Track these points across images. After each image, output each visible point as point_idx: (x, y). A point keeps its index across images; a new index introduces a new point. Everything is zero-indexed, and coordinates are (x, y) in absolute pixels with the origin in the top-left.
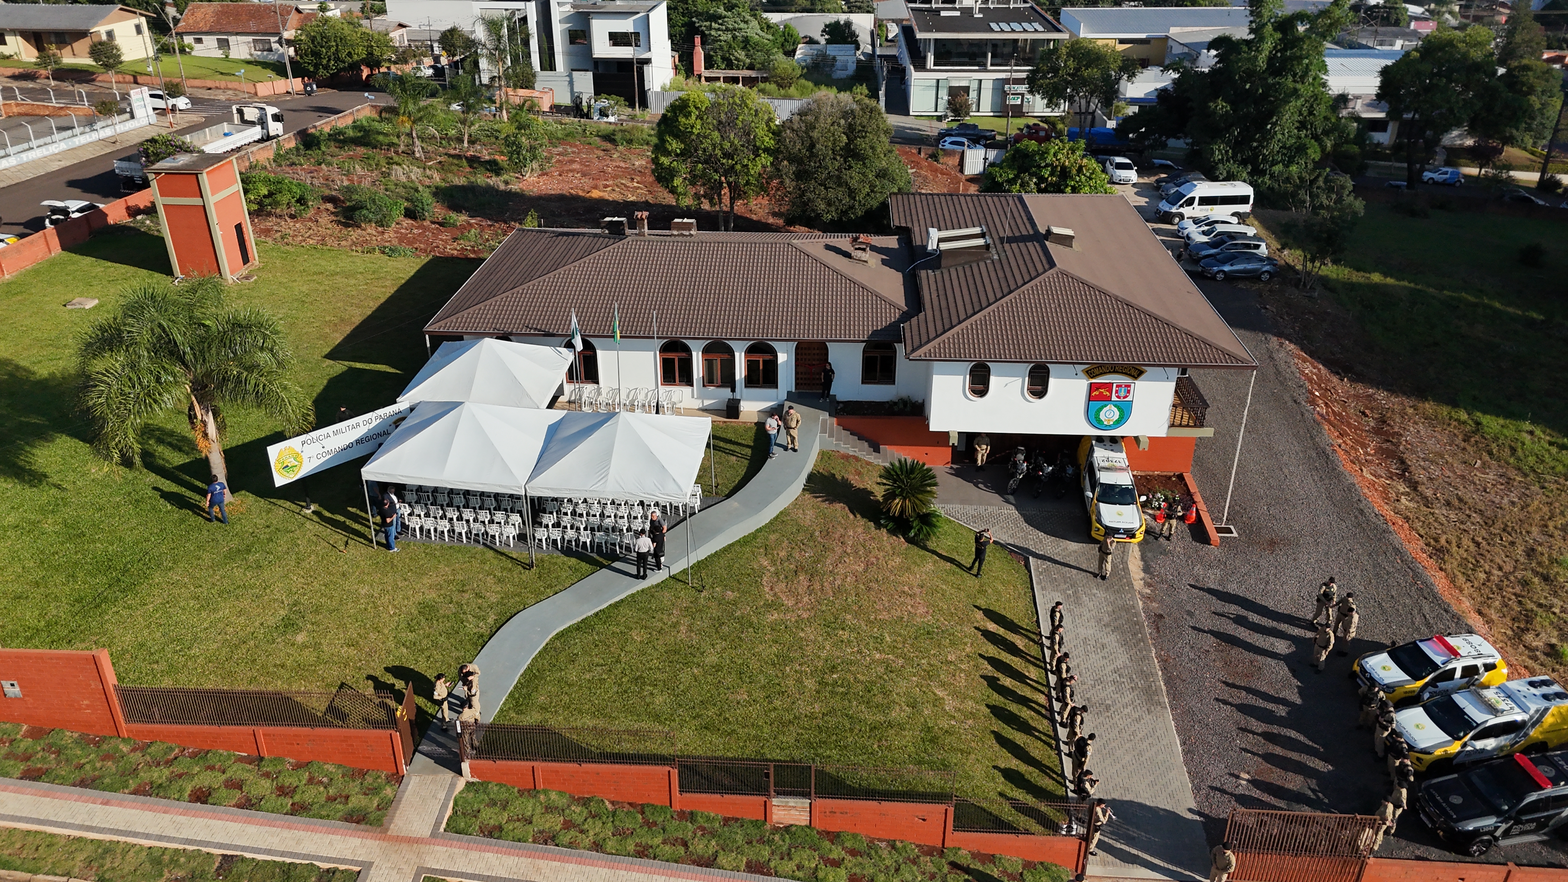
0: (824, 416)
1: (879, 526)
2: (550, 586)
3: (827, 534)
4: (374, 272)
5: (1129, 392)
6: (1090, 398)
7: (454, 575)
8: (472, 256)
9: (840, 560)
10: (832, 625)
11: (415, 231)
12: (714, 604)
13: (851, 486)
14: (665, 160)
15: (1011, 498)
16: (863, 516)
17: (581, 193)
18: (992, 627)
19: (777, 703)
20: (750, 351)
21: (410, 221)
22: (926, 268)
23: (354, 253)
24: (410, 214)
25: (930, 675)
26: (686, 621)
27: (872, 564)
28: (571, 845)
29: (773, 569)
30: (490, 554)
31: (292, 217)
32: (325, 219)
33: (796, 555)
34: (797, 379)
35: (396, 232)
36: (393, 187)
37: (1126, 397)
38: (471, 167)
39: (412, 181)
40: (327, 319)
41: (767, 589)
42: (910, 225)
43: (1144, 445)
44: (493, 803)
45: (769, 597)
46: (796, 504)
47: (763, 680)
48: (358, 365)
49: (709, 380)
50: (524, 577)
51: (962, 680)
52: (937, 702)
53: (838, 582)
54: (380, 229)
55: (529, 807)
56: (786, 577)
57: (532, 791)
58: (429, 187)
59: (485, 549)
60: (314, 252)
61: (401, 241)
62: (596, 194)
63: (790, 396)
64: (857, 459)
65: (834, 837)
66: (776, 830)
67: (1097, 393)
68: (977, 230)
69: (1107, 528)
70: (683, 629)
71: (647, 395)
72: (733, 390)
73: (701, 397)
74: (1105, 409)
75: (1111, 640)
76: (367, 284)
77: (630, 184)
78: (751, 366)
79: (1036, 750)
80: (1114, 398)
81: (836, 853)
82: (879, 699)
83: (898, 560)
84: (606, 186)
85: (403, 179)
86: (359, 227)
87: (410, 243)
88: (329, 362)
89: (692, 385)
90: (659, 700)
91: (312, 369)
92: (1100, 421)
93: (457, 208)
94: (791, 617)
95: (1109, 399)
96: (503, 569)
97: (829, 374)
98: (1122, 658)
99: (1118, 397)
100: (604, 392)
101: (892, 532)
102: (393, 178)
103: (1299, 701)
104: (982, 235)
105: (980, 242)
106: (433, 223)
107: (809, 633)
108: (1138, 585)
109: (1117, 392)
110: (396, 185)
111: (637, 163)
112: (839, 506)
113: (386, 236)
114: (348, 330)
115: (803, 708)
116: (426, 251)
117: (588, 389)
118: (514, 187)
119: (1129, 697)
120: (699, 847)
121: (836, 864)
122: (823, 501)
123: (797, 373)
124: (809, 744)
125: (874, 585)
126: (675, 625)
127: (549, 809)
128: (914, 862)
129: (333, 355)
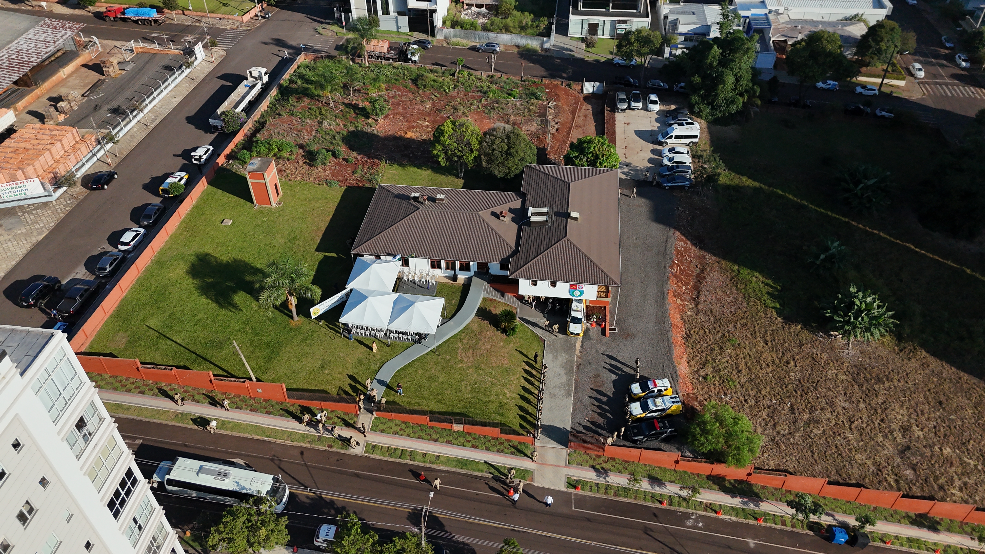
0: (486, 282)
1: (497, 330)
2: (395, 353)
3: (480, 333)
4: (325, 198)
5: (583, 287)
6: (570, 288)
9: (483, 344)
10: (477, 368)
11: (337, 167)
12: (443, 361)
13: (492, 313)
16: (493, 327)
17: (403, 134)
18: (527, 368)
19: (458, 394)
20: (461, 262)
21: (335, 160)
23: (316, 185)
24: (334, 154)
25: (504, 385)
26: (435, 367)
27: (493, 345)
28: (401, 435)
29: (462, 347)
32: (301, 161)
33: (470, 342)
34: (476, 269)
35: (330, 169)
37: (582, 289)
38: (355, 113)
39: (332, 131)
40: (313, 229)
41: (459, 355)
42: (526, 196)
43: (589, 303)
44: (382, 423)
45: (460, 358)
46: (472, 321)
47: (455, 387)
48: (327, 254)
49: (447, 268)
50: (387, 350)
51: (513, 387)
52: (505, 394)
53: (482, 352)
54: (323, 167)
55: (391, 424)
56: (466, 350)
57: (391, 420)
58: (339, 134)
60: (301, 185)
61: (332, 175)
62: (410, 135)
63: (475, 274)
64: (495, 300)
65: (469, 434)
66: (454, 432)
67: (572, 287)
68: (545, 210)
69: (571, 333)
70: (433, 369)
71: (426, 271)
72: (455, 272)
73: (444, 273)
74: (575, 292)
75: (563, 372)
76: (324, 206)
77: (424, 124)
78: (461, 265)
79: (531, 409)
81: (469, 438)
82: (488, 393)
83: (502, 343)
84: (413, 127)
85: (328, 127)
86: (315, 166)
87: (336, 177)
88: (317, 253)
89: (441, 269)
90: (426, 392)
91: (312, 257)
92: (574, 295)
93: (352, 148)
94: (465, 365)
95: (576, 289)
97: (488, 267)
98: (564, 379)
99: (579, 289)
101: (502, 332)
102: (324, 127)
103: (611, 396)
104: (546, 214)
105: (544, 218)
106: (342, 159)
107: (470, 371)
108: (577, 352)
109: (579, 287)
110: (326, 133)
112: (486, 322)
113: (326, 172)
114: (321, 234)
115: (466, 396)
116: (342, 182)
117: (406, 268)
118: (375, 129)
119: (563, 392)
120: (434, 436)
121: (469, 441)
122: (481, 320)
123: (476, 267)
124: (466, 408)
125: (493, 353)
126: (431, 368)
127: (396, 425)
128: (490, 441)
129: (318, 249)
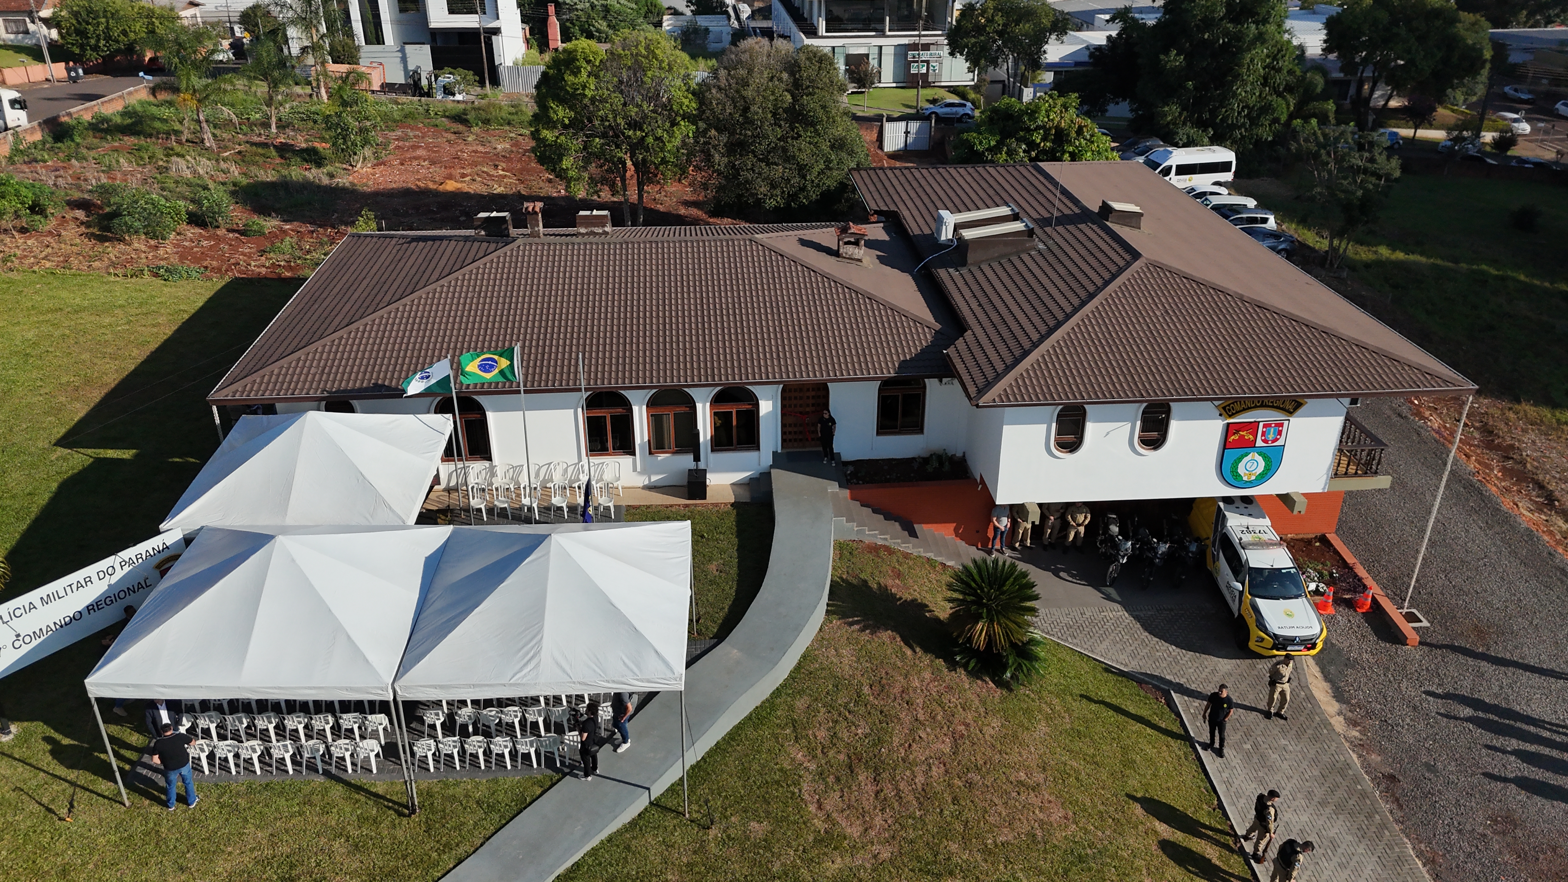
0: (833, 487)
1: (953, 665)
2: (448, 847)
3: (881, 688)
4: (141, 305)
5: (1280, 433)
6: (1226, 445)
7: (274, 845)
8: (288, 274)
9: (912, 737)
11: (205, 243)
12: (733, 852)
13: (894, 597)
14: (548, 135)
15: (1111, 591)
16: (926, 650)
17: (432, 186)
20: (717, 400)
21: (198, 230)
22: (945, 266)
23: (112, 278)
24: (195, 220)
27: (962, 736)
29: (813, 767)
30: (337, 791)
31: (23, 230)
32: (71, 232)
33: (844, 733)
34: (783, 433)
35: (176, 246)
36: (172, 185)
37: (1276, 440)
38: (282, 157)
39: (200, 177)
40: (64, 380)
41: (812, 808)
42: (893, 208)
43: (1301, 506)
45: (819, 824)
46: (821, 637)
48: (111, 454)
49: (657, 444)
50: (399, 833)
53: (920, 779)
54: (152, 242)
56: (838, 779)
58: (224, 184)
59: (328, 783)
60: (51, 278)
61: (182, 257)
62: (451, 186)
63: (779, 461)
64: (887, 549)
67: (1236, 437)
68: (1004, 211)
69: (1276, 637)
71: (566, 470)
72: (697, 459)
73: (644, 472)
74: (1246, 460)
75: (1340, 830)
76: (129, 322)
77: (493, 172)
78: (721, 423)
80: (1259, 443)
83: (996, 723)
84: (463, 176)
85: (188, 174)
86: (121, 240)
87: (196, 260)
88: (61, 451)
89: (633, 453)
91: (33, 465)
92: (1237, 476)
93: (263, 210)
95: (1252, 445)
96: (362, 820)
97: (829, 425)
98: (1369, 864)
99: (1265, 441)
100: (499, 471)
101: (975, 674)
102: (173, 173)
104: (1015, 217)
105: (1018, 226)
106: (229, 230)
109: (1263, 434)
110: (177, 182)
111: (499, 147)
112: (886, 636)
113: (161, 252)
114: (96, 396)
116: (219, 270)
117: (476, 469)
118: (343, 180)
122: (862, 630)
123: (783, 425)
125: (976, 777)
129: (69, 440)
